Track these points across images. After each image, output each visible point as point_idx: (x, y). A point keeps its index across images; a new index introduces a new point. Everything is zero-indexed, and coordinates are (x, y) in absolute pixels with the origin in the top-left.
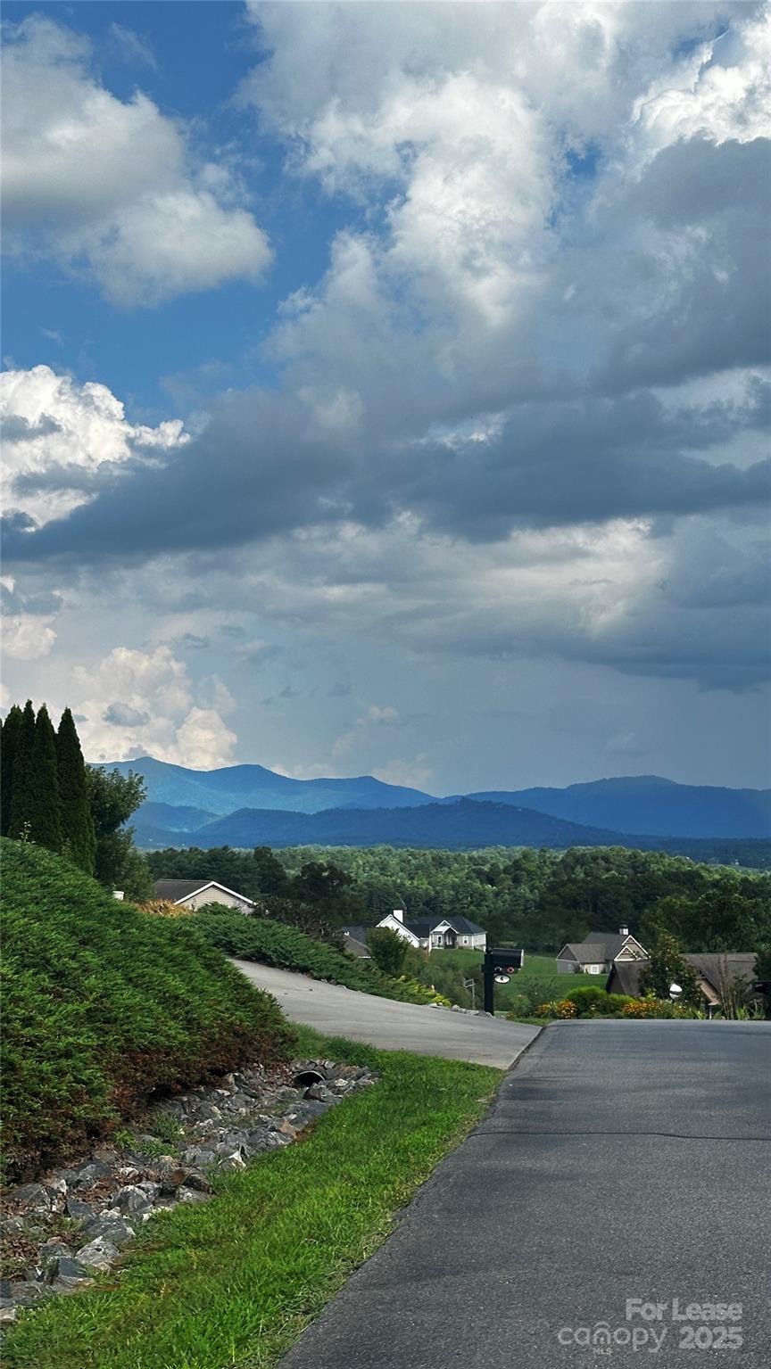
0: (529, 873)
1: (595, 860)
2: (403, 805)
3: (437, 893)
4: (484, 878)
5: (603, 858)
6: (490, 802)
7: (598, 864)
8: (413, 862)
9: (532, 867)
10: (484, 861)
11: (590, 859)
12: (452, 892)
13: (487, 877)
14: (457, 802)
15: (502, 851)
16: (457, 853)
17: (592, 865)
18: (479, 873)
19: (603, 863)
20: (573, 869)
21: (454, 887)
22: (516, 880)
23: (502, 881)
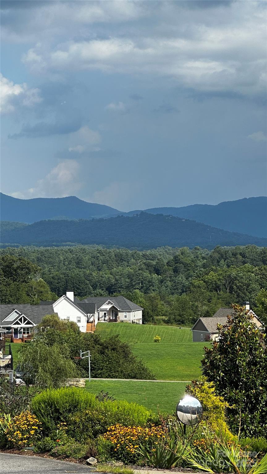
0: (186, 265)
1: (235, 256)
2: (98, 217)
3: (116, 280)
4: (152, 269)
5: (241, 254)
6: (162, 215)
7: (237, 258)
8: (101, 258)
9: (188, 260)
10: (153, 258)
11: (231, 255)
12: (127, 280)
13: (155, 268)
14: (137, 215)
15: (169, 250)
16: (134, 251)
17: (233, 259)
18: (148, 265)
19: (240, 257)
20: (218, 262)
21: (129, 276)
22: (176, 271)
23: (165, 271)
